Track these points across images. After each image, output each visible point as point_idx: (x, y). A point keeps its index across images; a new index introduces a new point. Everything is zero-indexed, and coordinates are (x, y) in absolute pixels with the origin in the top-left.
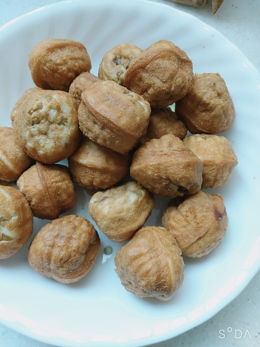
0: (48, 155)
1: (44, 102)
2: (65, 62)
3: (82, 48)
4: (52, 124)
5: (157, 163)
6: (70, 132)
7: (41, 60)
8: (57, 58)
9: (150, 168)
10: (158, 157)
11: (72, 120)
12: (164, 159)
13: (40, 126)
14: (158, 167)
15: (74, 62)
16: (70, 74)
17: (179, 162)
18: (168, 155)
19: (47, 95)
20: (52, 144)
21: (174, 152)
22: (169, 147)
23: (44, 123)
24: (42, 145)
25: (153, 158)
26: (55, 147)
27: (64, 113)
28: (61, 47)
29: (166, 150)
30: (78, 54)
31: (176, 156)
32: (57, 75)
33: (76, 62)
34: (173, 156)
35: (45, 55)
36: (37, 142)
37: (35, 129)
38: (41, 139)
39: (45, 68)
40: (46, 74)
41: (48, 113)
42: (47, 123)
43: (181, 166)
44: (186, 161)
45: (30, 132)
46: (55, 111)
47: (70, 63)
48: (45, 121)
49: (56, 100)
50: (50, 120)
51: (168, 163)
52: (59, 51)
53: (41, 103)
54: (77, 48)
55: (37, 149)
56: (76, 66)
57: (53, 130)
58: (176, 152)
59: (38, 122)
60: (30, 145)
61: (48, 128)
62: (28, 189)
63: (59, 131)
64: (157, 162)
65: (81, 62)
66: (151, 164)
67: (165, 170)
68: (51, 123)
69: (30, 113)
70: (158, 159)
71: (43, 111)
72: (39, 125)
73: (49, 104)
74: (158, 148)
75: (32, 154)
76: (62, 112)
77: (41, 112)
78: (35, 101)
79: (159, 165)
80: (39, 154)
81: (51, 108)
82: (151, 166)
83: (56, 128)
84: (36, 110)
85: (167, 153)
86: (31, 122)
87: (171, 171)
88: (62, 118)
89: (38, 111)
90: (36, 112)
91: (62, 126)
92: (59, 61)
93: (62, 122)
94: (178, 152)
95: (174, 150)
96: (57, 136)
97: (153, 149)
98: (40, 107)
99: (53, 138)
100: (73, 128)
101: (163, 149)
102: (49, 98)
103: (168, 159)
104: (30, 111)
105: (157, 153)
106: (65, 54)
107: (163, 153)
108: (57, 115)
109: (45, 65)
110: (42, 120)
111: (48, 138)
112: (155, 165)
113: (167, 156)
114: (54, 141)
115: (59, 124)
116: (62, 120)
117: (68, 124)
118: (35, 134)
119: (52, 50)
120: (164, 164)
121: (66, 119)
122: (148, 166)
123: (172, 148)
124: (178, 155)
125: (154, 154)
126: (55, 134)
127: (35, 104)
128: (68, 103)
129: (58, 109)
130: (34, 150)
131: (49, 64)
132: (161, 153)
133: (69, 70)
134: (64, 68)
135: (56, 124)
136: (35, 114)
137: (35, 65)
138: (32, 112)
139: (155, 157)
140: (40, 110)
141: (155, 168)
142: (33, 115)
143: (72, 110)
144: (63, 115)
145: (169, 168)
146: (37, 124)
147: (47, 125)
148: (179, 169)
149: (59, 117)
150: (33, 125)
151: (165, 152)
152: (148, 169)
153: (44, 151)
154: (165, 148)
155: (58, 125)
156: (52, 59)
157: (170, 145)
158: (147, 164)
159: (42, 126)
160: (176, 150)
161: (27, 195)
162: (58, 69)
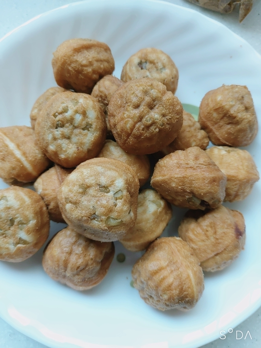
0: (69, 159)
1: (70, 105)
2: (91, 64)
3: (107, 49)
4: (76, 129)
5: (183, 176)
6: (93, 138)
7: (66, 59)
8: (82, 59)
9: (174, 180)
10: (183, 170)
11: (97, 126)
12: (189, 173)
13: (64, 130)
14: (182, 180)
15: (99, 64)
16: (95, 76)
17: (205, 176)
18: (194, 168)
19: (73, 98)
20: (75, 149)
21: (200, 165)
22: (195, 161)
23: (68, 127)
24: (64, 149)
25: (178, 170)
26: (77, 152)
27: (89, 118)
28: (88, 47)
29: (192, 163)
30: (103, 55)
31: (202, 170)
32: (81, 76)
33: (101, 64)
34: (199, 170)
35: (71, 56)
36: (59, 145)
37: (58, 132)
38: (64, 143)
39: (70, 68)
40: (70, 74)
41: (73, 117)
42: (71, 127)
43: (207, 181)
44: (212, 176)
45: (53, 135)
46: (80, 115)
47: (96, 65)
48: (69, 125)
49: (82, 105)
50: (74, 124)
51: (193, 176)
52: (85, 51)
53: (67, 107)
54: (103, 49)
55: (59, 153)
56: (100, 68)
57: (76, 135)
58: (202, 166)
59: (62, 126)
60: (52, 148)
61: (72, 132)
62: (46, 192)
63: (83, 137)
64: (182, 174)
65: (106, 64)
66: (176, 176)
67: (190, 184)
68: (75, 127)
69: (55, 116)
70: (183, 172)
71: (68, 114)
72: (62, 128)
73: (75, 108)
74: (184, 160)
75: (53, 157)
76: (87, 117)
77: (67, 116)
78: (61, 104)
79: (184, 178)
80: (60, 157)
81: (76, 112)
82: (175, 178)
83: (80, 133)
84: (61, 113)
85: (192, 166)
86: (55, 125)
87: (196, 184)
88: (87, 123)
89: (63, 114)
90: (61, 115)
91: (86, 131)
92: (84, 62)
93: (87, 127)
94: (205, 166)
95: (200, 164)
96: (80, 141)
97: (179, 161)
98: (65, 110)
99: (76, 143)
100: (97, 135)
101: (189, 162)
102: (76, 101)
103: (194, 173)
104: (55, 114)
105: (183, 165)
106: (91, 55)
107: (189, 166)
108: (83, 120)
109: (70, 65)
110: (66, 124)
111: (71, 142)
112: (180, 178)
113: (192, 169)
114: (77, 146)
115: (84, 129)
116: (87, 125)
117: (93, 130)
118: (59, 138)
119: (78, 50)
120: (189, 177)
121: (91, 125)
122: (172, 178)
123: (198, 162)
124: (204, 169)
125: (179, 166)
126: (78, 139)
127: (61, 107)
128: (94, 108)
129: (84, 114)
130: (56, 154)
131: (75, 64)
132: (187, 166)
133: (94, 72)
134: (90, 70)
135: (80, 129)
136: (59, 117)
137: (59, 64)
138: (57, 115)
139: (180, 169)
140: (65, 113)
141: (180, 180)
142: (57, 118)
143: (98, 115)
144: (89, 120)
145: (194, 182)
146: (61, 127)
147: (71, 129)
148: (205, 184)
149: (84, 122)
150: (56, 128)
151: (191, 165)
152: (172, 181)
153: (65, 155)
154: (191, 161)
155: (82, 130)
156: (78, 60)
157: (196, 158)
158: (172, 176)
159: (66, 130)
160: (202, 164)
161: (46, 199)
162: (82, 70)
